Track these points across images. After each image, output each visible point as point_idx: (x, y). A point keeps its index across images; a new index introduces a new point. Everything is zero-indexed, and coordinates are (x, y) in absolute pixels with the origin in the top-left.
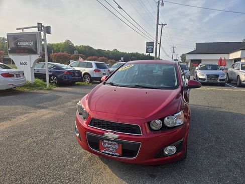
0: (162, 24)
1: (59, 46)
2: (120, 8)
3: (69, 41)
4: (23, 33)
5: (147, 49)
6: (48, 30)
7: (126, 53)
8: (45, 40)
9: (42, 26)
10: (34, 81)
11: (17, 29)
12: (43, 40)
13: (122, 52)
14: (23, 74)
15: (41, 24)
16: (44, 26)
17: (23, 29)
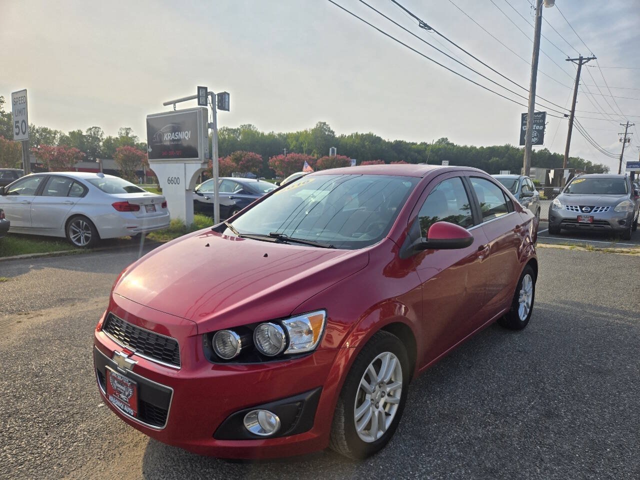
0: (581, 59)
1: (301, 139)
2: (425, 26)
3: (325, 124)
4: (175, 111)
5: (523, 133)
6: (222, 101)
7: (473, 148)
8: (213, 125)
9: (207, 94)
10: (192, 222)
11: (165, 104)
12: (210, 125)
13: (462, 145)
14: (164, 205)
15: (206, 88)
16: (212, 94)
17: (174, 103)
